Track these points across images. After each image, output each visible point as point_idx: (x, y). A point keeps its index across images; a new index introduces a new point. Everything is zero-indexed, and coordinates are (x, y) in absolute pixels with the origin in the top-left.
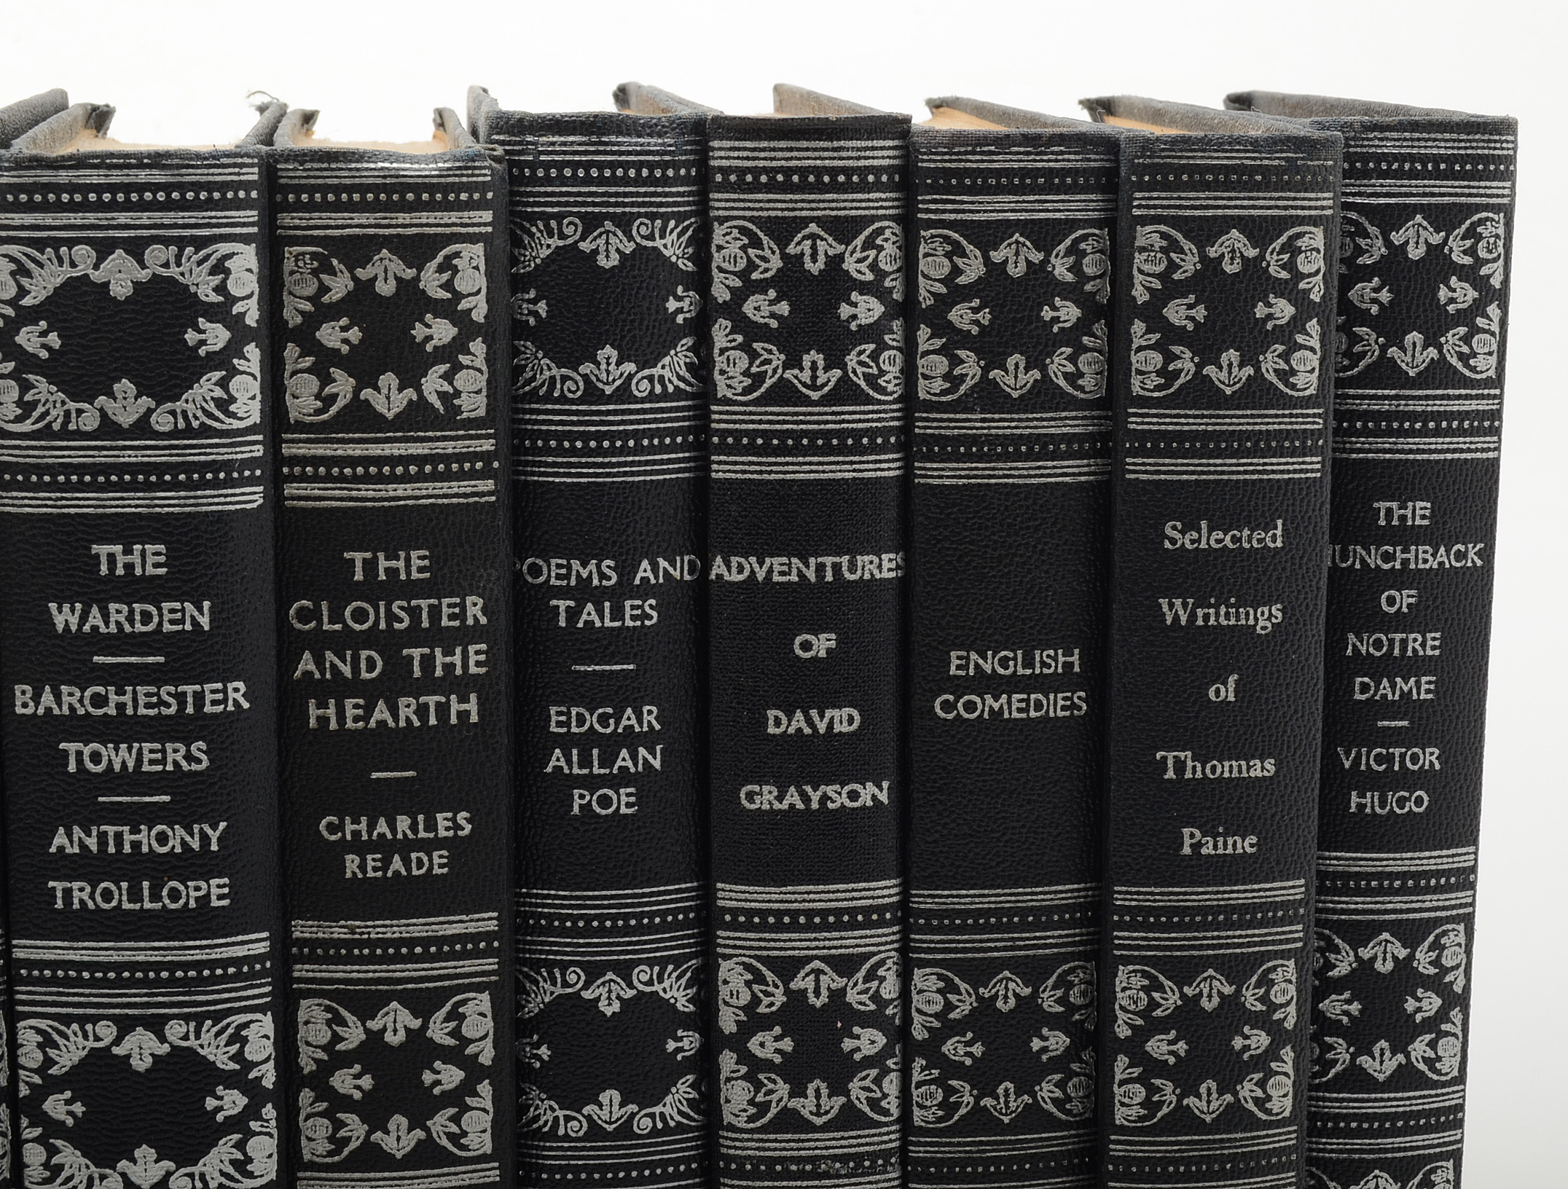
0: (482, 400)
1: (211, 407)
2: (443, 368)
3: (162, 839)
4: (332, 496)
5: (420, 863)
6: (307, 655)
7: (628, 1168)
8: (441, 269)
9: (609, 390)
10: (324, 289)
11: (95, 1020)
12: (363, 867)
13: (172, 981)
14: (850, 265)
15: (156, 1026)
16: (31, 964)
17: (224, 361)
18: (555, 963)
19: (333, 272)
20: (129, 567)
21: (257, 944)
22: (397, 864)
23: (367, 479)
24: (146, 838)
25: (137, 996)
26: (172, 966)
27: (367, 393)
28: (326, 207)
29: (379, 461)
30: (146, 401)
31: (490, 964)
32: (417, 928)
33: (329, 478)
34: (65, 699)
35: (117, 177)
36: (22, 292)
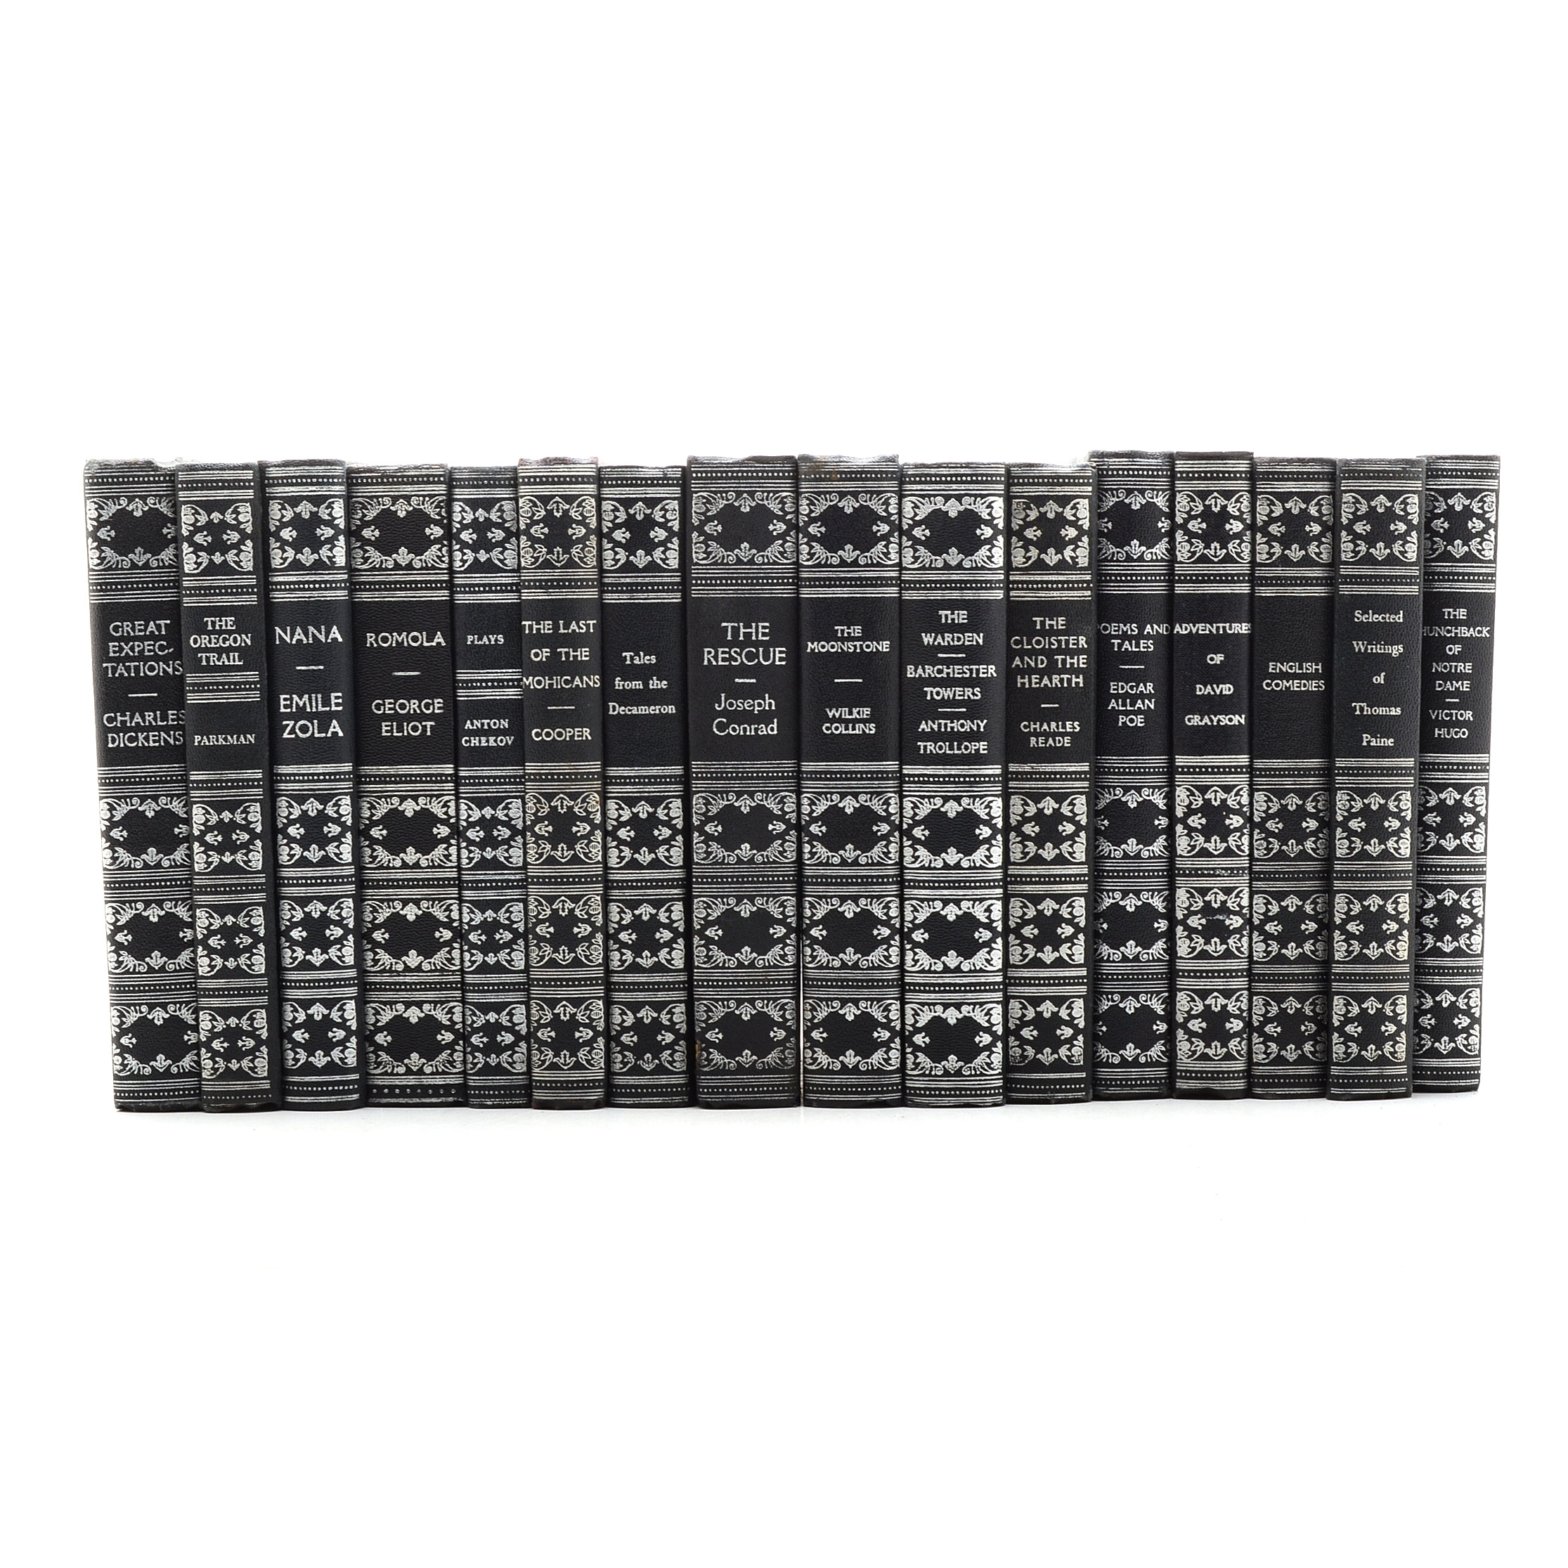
0: (1087, 560)
1: (985, 559)
2: (1072, 547)
3: (962, 725)
4: (1029, 596)
5: (1060, 742)
6: (1017, 658)
7: (1139, 871)
8: (1072, 509)
9: (1135, 557)
10: (1028, 516)
11: (934, 797)
12: (1037, 743)
13: (965, 782)
14: (1230, 509)
15: (958, 799)
16: (909, 776)
17: (990, 541)
18: (1111, 786)
19: (1031, 509)
20: (953, 620)
21: (996, 770)
22: (1051, 741)
23: (1042, 589)
24: (956, 725)
25: (951, 787)
26: (965, 776)
27: (1043, 556)
28: (1029, 484)
29: (1047, 582)
30: (961, 556)
31: (1086, 784)
32: (1058, 767)
33: (1028, 589)
34: (927, 671)
35: (952, 471)
36: (916, 515)
